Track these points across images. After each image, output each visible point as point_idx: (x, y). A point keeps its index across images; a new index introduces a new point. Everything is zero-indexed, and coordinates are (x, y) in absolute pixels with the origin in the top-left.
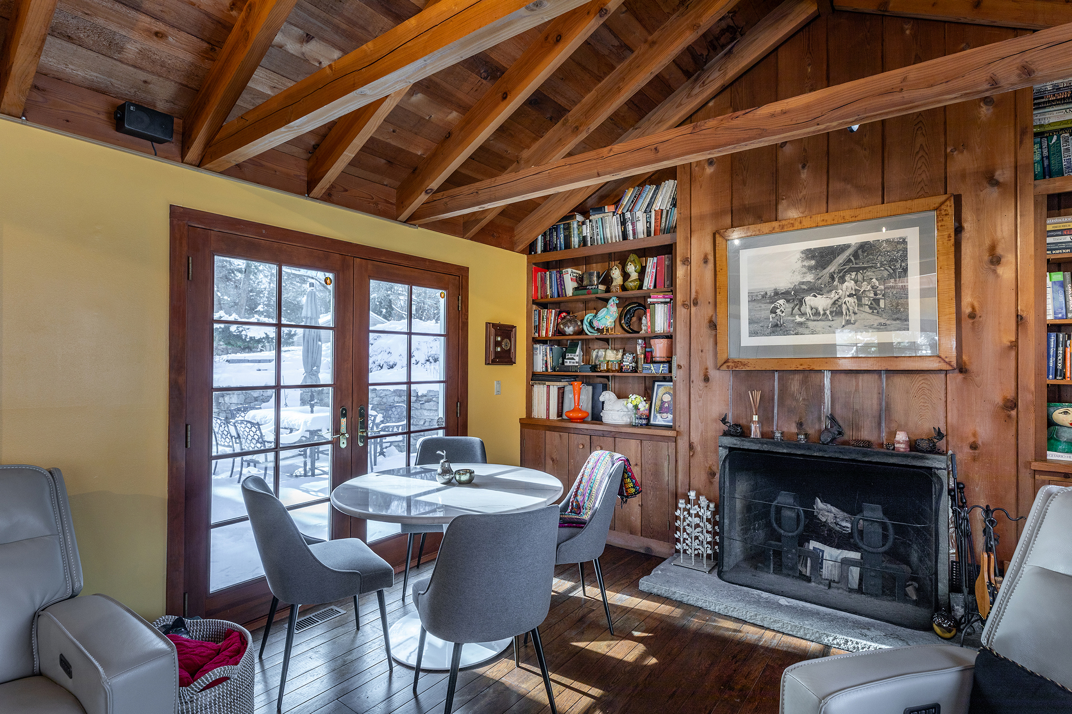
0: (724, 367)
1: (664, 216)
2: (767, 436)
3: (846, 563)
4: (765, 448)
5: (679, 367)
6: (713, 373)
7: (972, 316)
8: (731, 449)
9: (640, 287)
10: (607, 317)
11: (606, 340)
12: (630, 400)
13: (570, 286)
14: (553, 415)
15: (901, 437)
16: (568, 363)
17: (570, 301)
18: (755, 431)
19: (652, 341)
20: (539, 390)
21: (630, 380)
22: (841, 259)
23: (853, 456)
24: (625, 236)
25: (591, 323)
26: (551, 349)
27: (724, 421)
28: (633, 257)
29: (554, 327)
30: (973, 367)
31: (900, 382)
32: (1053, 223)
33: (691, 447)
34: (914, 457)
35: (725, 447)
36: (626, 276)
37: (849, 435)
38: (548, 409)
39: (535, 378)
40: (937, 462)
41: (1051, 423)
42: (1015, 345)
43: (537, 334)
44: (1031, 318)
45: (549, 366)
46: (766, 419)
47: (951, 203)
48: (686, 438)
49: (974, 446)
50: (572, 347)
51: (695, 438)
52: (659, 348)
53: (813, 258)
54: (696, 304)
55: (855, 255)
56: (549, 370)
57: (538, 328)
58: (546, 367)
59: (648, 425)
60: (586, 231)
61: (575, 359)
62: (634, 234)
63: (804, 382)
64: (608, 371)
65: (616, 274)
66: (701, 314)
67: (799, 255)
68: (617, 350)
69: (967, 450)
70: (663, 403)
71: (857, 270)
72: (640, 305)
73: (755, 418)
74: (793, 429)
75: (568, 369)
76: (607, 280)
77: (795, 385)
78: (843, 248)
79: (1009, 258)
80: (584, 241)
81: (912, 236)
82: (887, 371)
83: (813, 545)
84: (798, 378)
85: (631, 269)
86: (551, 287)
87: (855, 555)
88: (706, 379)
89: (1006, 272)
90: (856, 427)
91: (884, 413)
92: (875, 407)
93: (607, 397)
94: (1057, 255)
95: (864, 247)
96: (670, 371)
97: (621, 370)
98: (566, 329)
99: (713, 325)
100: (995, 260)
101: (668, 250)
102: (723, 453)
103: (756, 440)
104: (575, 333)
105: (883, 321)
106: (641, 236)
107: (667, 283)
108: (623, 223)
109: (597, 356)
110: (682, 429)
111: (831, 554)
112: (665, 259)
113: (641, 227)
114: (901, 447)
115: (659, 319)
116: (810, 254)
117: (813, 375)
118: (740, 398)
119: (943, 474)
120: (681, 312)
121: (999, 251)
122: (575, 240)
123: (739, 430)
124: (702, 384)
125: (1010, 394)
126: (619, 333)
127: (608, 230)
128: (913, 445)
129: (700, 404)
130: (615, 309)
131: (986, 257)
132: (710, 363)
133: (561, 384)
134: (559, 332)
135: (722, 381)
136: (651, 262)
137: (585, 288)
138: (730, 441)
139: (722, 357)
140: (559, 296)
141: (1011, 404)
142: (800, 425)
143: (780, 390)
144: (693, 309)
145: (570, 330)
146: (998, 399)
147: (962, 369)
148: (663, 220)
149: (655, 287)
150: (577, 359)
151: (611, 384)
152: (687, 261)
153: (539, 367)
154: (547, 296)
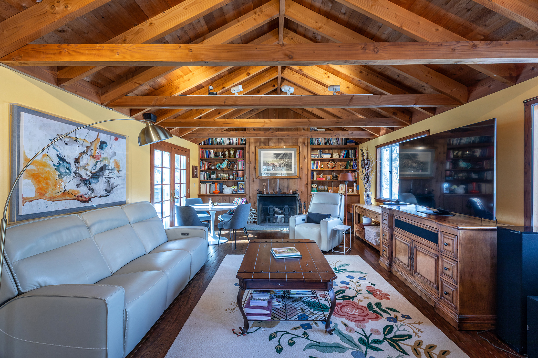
0: (258, 178)
1: (241, 140)
2: (267, 193)
3: (282, 217)
4: (267, 196)
5: (247, 178)
6: (255, 180)
7: (302, 168)
8: (260, 197)
9: (235, 157)
10: (224, 165)
11: (223, 171)
12: (233, 187)
13: (213, 156)
14: (208, 192)
15: (291, 191)
16: (212, 177)
17: (213, 159)
18: (265, 192)
19: (238, 172)
20: (203, 186)
21: (230, 182)
22: (281, 156)
23: (284, 196)
24: (230, 143)
25: (219, 166)
26: (206, 173)
27: (258, 190)
28: (232, 149)
29: (207, 167)
30: (302, 178)
31: (291, 180)
32: (312, 153)
33: (250, 197)
34: (293, 195)
35: (259, 196)
36: (230, 154)
37: (282, 192)
38: (206, 191)
39: (201, 182)
40: (297, 195)
41: (312, 187)
42: (307, 174)
43: (201, 169)
44: (309, 169)
45: (206, 178)
46: (267, 189)
47: (299, 147)
48: (248, 195)
49: (302, 192)
50: (213, 173)
51: (251, 195)
52: (240, 174)
53: (276, 155)
54: (251, 163)
55: (283, 155)
56: (206, 179)
57: (202, 167)
58: (205, 179)
59: (237, 193)
60: (218, 140)
61: (213, 176)
62: (233, 143)
63: (274, 181)
64: (225, 179)
65: (227, 153)
66: (252, 165)
67: (273, 154)
68: (227, 174)
69: (301, 193)
70: (240, 187)
71: (284, 158)
72: (233, 162)
73: (265, 189)
74: (272, 191)
75: (212, 179)
76: (224, 154)
77: (272, 182)
78: (282, 153)
79: (307, 159)
80: (217, 143)
81: (293, 152)
82: (289, 179)
83: (276, 215)
84: (273, 180)
85: (232, 152)
86: (206, 155)
87: (283, 216)
88: (253, 181)
89: (306, 160)
90: (284, 190)
91: (288, 187)
92: (287, 186)
93: (225, 186)
94: (313, 158)
95: (285, 154)
96: (244, 179)
97: (229, 179)
98: (212, 168)
99: (255, 168)
100: (305, 159)
101: (243, 149)
102: (258, 198)
103: (265, 194)
104: (215, 169)
105: (288, 169)
106: (235, 144)
107: (243, 157)
108: (230, 140)
109: (220, 175)
110: (247, 193)
111: (279, 217)
112: (242, 151)
113: (234, 142)
114: (291, 193)
115: (240, 166)
116: (275, 154)
117: (276, 180)
118: (261, 185)
119: (298, 197)
120: (247, 164)
121: (305, 157)
122: (215, 142)
123: (261, 192)
124: (252, 182)
125: (307, 182)
126: (227, 169)
127: (225, 141)
128: (293, 193)
129: (252, 187)
130: (227, 163)
131: (304, 158)
132: (254, 177)
133: (210, 183)
134: (209, 168)
135: (257, 181)
136: (238, 151)
137: (218, 156)
138: (259, 195)
139: (257, 176)
140: (209, 158)
141: (307, 184)
142: (273, 190)
143: (269, 183)
144: (250, 164)
145: (213, 168)
146: (305, 184)
147: (300, 178)
148: (241, 141)
149: (239, 158)
150: (214, 176)
151: (224, 183)
152: (248, 152)
153: (202, 179)
154: (205, 158)
